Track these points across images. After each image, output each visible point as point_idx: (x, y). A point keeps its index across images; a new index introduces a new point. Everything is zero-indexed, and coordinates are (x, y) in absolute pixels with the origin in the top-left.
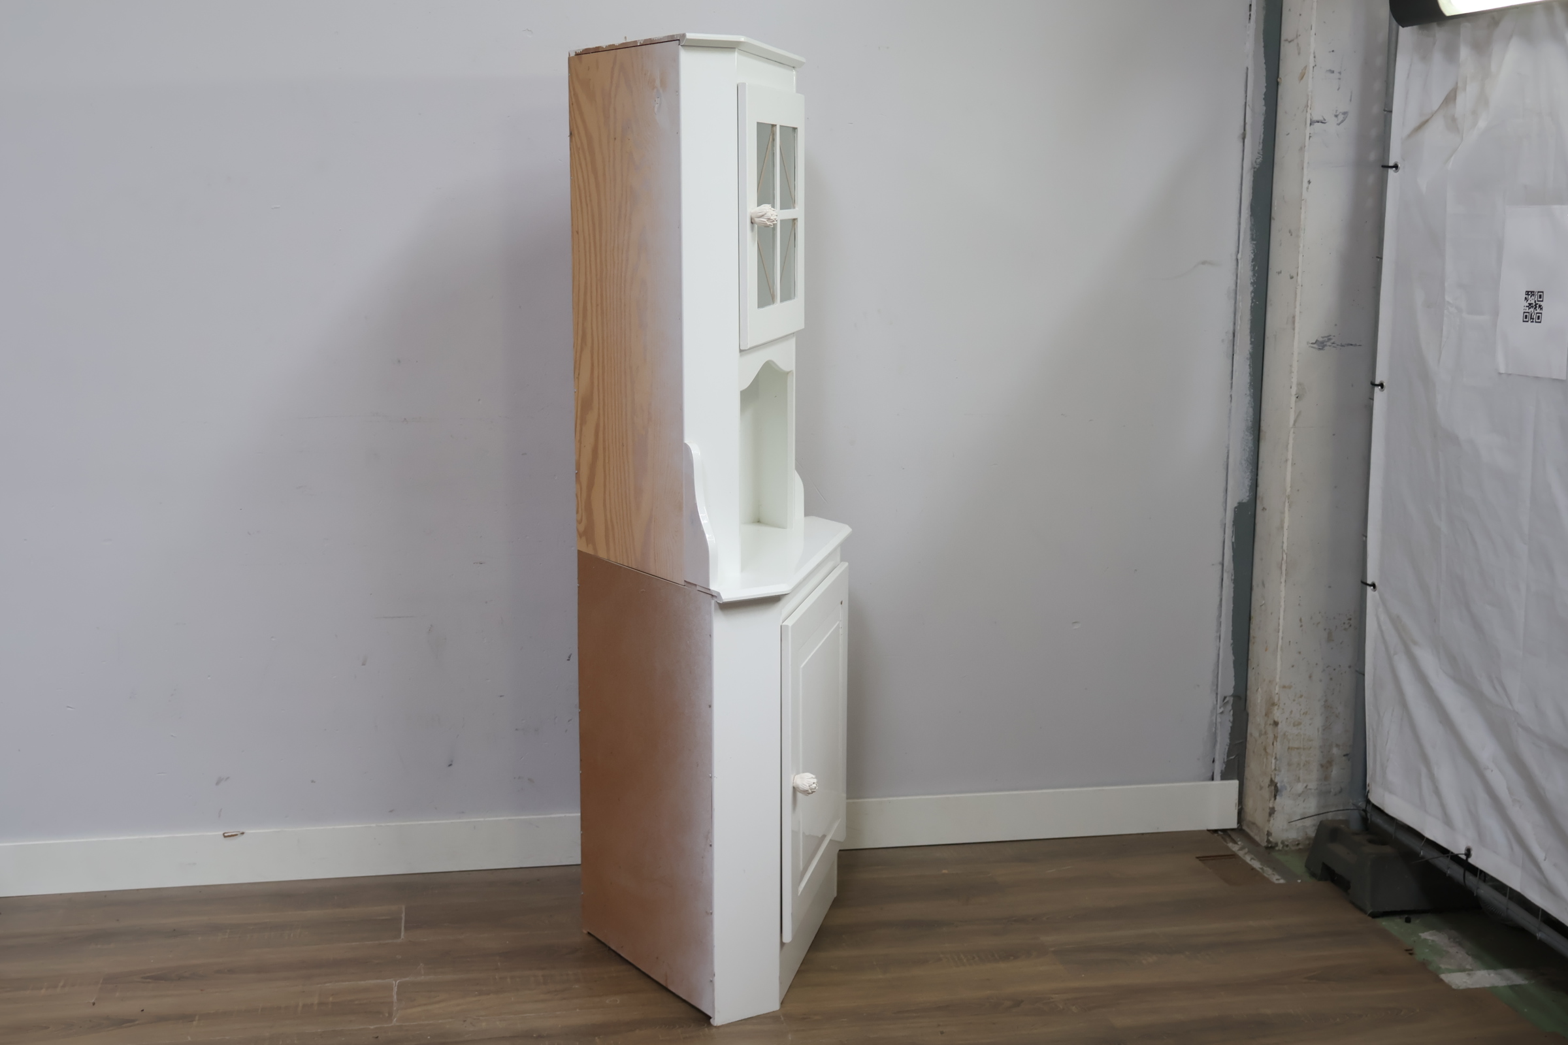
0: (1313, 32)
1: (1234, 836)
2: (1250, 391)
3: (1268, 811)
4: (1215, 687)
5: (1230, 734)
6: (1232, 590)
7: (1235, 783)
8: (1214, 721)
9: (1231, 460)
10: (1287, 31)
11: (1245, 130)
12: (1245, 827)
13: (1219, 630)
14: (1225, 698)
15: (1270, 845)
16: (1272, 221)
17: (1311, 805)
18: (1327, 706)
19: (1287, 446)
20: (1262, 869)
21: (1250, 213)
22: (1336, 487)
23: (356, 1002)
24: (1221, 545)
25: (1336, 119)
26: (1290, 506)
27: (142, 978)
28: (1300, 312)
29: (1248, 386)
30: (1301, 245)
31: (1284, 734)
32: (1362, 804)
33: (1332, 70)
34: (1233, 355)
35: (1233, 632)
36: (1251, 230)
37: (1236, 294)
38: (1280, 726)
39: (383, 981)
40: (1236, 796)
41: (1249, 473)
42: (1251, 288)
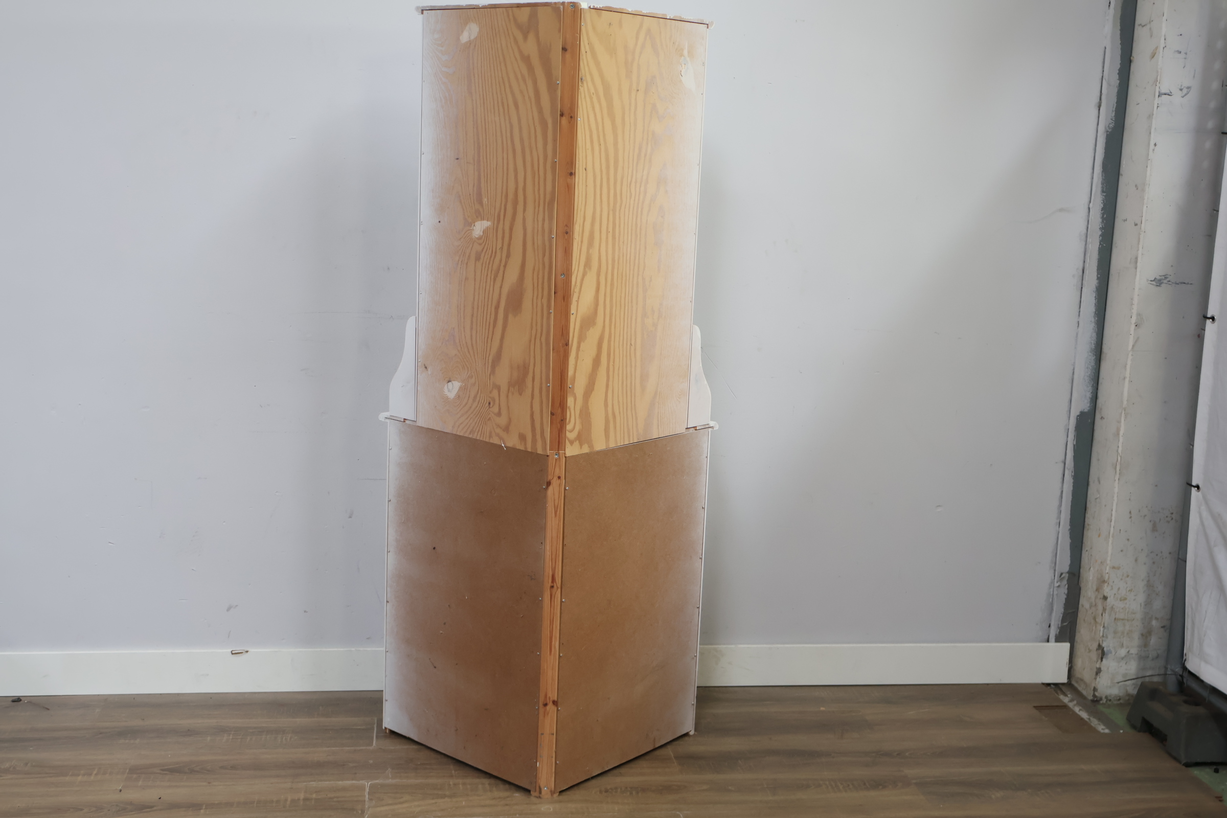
0: (1164, 18)
1: (1063, 688)
2: (1095, 318)
3: (1095, 670)
4: (1054, 565)
5: (1065, 604)
6: (1072, 484)
7: (1067, 646)
8: (1052, 593)
9: (1076, 377)
10: (1141, 17)
11: (1100, 99)
12: (1073, 683)
13: (1059, 517)
14: (1062, 574)
15: (1095, 699)
16: (1120, 177)
17: (1131, 668)
18: (1149, 586)
19: (1126, 367)
20: (1089, 719)
21: (1102, 169)
22: (1165, 402)
23: (335, 800)
24: (1064, 446)
25: (1181, 92)
26: (1126, 417)
27: (162, 770)
28: (1142, 254)
29: (1093, 315)
30: (1146, 198)
31: (1112, 607)
32: (1179, 670)
33: (1180, 50)
34: (1082, 288)
35: (1071, 519)
36: (1102, 184)
37: (1087, 237)
38: (1109, 600)
39: (358, 782)
40: (1068, 657)
41: (1090, 388)
42: (1100, 233)
